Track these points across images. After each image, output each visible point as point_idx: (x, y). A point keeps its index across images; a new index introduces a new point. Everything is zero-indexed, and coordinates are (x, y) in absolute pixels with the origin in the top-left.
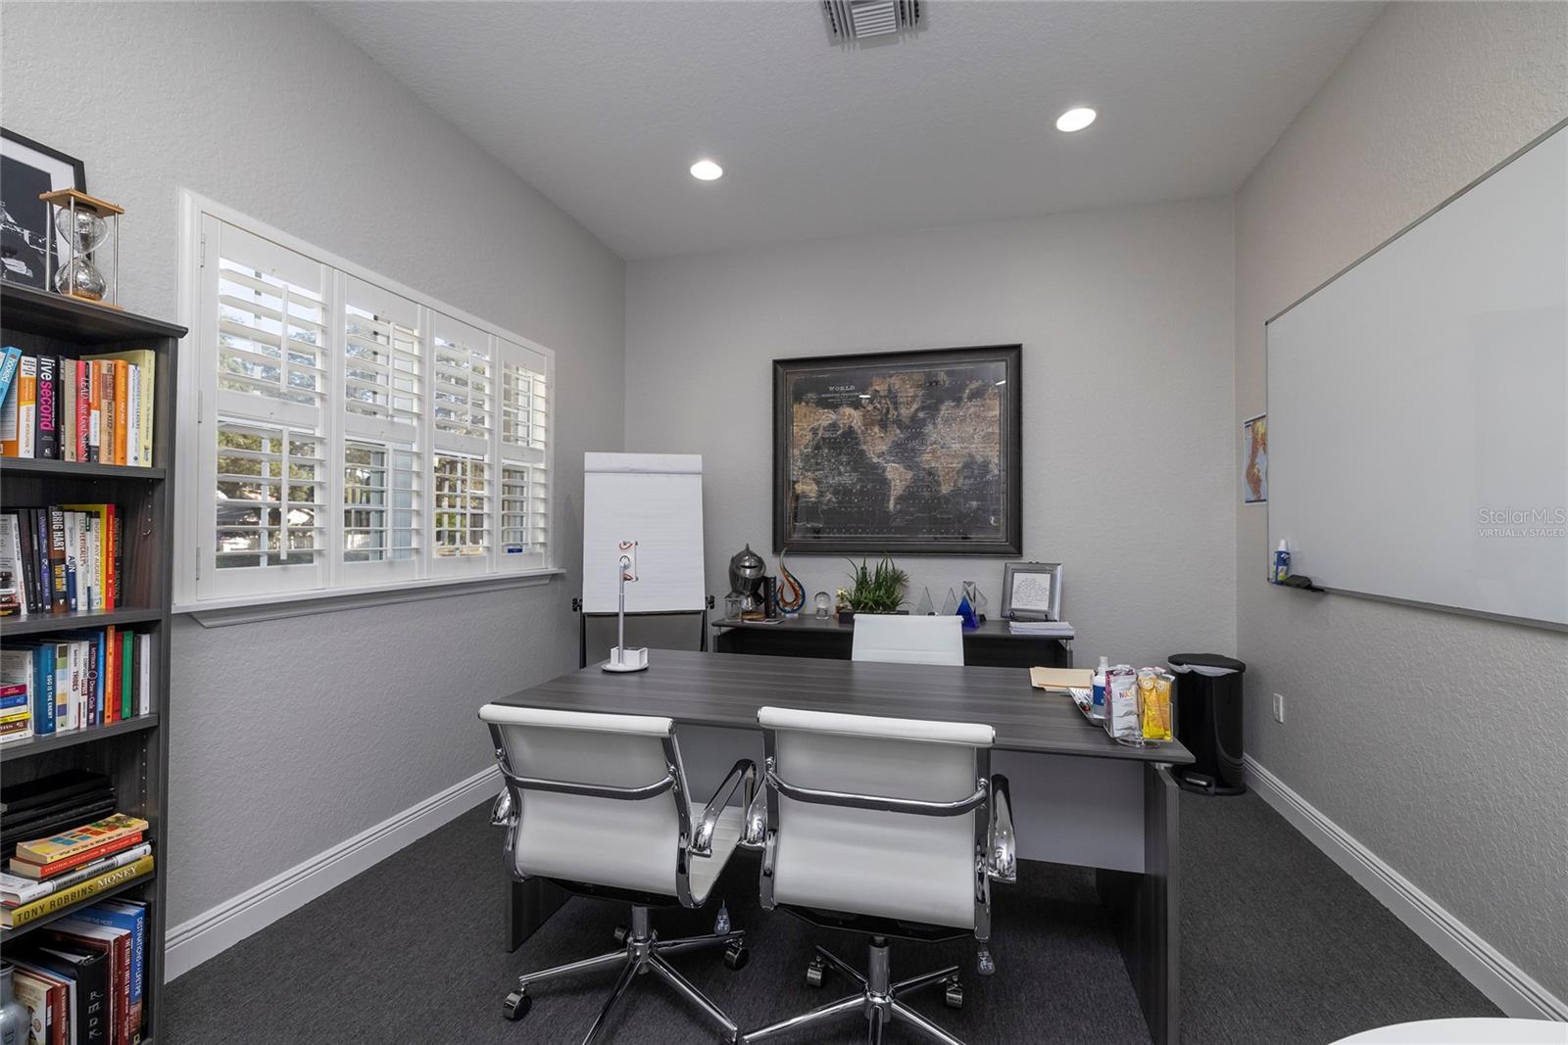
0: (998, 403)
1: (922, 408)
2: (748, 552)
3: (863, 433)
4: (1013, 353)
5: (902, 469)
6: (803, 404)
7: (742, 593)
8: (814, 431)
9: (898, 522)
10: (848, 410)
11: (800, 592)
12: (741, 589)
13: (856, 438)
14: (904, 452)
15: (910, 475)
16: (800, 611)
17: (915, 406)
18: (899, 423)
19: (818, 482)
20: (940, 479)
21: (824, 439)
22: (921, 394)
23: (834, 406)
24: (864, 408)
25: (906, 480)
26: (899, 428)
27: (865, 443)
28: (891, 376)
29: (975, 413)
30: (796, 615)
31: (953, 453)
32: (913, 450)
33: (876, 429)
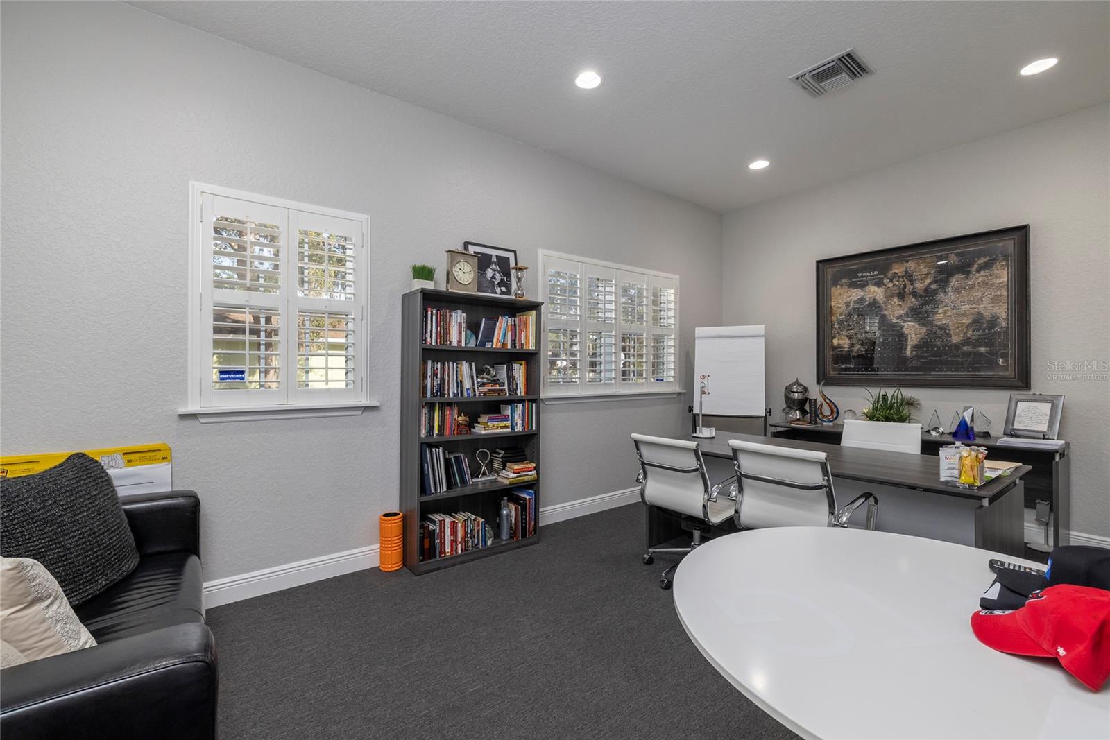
0: (1005, 272)
1: (935, 282)
2: (797, 383)
3: (885, 303)
4: (1021, 233)
5: (917, 326)
6: (839, 287)
7: (792, 408)
8: (847, 304)
9: (914, 363)
10: (872, 288)
11: (835, 410)
12: (791, 406)
13: (879, 307)
14: (918, 314)
15: (924, 330)
16: (834, 422)
17: (928, 281)
18: (914, 294)
19: (850, 338)
20: (951, 332)
21: (854, 309)
22: (933, 271)
23: (862, 286)
24: (886, 286)
25: (920, 334)
26: (914, 298)
27: (886, 310)
28: (907, 261)
29: (983, 282)
30: (831, 424)
31: (963, 312)
32: (926, 312)
33: (895, 300)
